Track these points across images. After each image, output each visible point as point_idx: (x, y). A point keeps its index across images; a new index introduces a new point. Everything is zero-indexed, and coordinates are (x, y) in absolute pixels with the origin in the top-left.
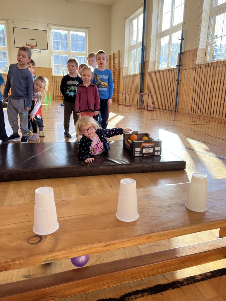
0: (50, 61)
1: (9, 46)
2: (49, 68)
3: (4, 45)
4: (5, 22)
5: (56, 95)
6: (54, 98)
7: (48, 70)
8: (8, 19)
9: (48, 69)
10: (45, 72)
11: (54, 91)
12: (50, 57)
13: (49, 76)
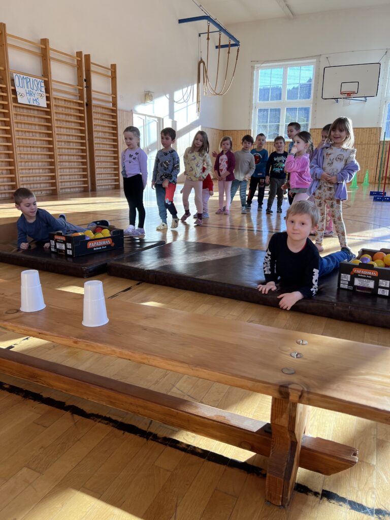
0: (380, 115)
1: (316, 97)
2: (377, 128)
3: (309, 97)
4: (315, 60)
5: (381, 176)
6: (377, 181)
7: (373, 132)
8: (321, 55)
9: (373, 130)
10: (367, 136)
11: (378, 169)
12: (380, 108)
13: (374, 143)
